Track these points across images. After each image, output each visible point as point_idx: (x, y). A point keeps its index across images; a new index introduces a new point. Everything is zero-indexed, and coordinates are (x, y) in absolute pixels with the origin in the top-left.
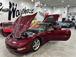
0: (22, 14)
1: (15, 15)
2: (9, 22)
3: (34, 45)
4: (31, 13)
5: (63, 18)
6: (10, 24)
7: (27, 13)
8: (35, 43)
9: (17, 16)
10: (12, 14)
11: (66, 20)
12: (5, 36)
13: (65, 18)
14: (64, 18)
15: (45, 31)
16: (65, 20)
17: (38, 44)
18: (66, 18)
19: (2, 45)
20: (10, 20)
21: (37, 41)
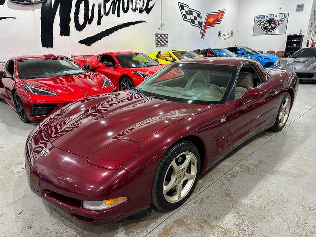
0: (100, 17)
1: (72, 24)
2: (48, 57)
5: (290, 37)
6: (50, 65)
7: (126, 11)
9: (79, 28)
10: (57, 19)
11: (304, 46)
12: (30, 119)
13: (300, 37)
14: (295, 36)
16: (299, 44)
18: (305, 33)
19: (13, 168)
20: (51, 46)
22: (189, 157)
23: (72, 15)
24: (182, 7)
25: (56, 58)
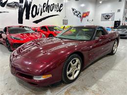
0: (41, 13)
1: (30, 15)
3: (69, 70)
4: (57, 11)
7: (51, 11)
8: (70, 65)
9: (33, 16)
10: (25, 13)
11: (121, 25)
13: (119, 22)
14: (117, 21)
15: (91, 40)
16: (119, 24)
17: (77, 67)
18: (121, 20)
21: (75, 60)
22: (77, 60)
23: (30, 12)
24: (73, 10)
25: (23, 27)
